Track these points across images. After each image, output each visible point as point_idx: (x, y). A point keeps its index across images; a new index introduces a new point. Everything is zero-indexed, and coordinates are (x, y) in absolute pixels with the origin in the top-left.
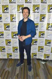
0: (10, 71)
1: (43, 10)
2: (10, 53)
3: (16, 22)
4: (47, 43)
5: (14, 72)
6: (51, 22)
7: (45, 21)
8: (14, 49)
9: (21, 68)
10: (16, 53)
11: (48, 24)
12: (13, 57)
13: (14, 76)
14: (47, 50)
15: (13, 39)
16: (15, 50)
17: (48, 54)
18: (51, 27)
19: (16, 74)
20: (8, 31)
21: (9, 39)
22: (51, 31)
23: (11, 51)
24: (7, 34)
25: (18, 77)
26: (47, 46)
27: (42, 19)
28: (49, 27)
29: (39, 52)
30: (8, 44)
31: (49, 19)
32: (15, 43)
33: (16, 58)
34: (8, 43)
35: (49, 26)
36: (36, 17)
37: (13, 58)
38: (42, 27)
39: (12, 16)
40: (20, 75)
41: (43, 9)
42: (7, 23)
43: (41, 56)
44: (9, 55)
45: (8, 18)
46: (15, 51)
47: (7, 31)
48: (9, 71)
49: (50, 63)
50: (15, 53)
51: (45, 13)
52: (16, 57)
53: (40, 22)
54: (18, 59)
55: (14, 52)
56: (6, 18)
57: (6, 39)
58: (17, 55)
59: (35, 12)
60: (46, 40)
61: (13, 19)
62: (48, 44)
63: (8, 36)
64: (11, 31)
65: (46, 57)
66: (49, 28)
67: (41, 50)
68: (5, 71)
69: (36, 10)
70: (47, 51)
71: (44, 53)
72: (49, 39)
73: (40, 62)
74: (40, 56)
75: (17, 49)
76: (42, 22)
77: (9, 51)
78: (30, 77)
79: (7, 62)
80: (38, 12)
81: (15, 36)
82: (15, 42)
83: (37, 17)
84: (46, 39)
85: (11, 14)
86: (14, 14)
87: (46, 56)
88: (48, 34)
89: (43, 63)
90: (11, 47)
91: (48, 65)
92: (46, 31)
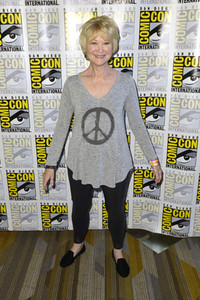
4: (179, 156)
8: (13, 184)
9: (49, 273)
10: (26, 202)
11: (183, 61)
12: (10, 220)
14: (177, 186)
16: (19, 189)
17: (180, 207)
22: (195, 94)
26: (177, 171)
27: (151, 33)
28: (185, 77)
29: (138, 199)
31: (188, 32)
32: (19, 153)
33: (26, 226)
37: (10, 229)
43: (150, 216)
46: (22, 191)
49: (190, 248)
50: (20, 202)
51: (164, 6)
52: (25, 223)
54: (35, 234)
55: (18, 198)
58: (31, 215)
60: (172, 139)
62: (182, 159)
65: (173, 224)
66: (188, 80)
67: (147, 188)
70: (179, 194)
71: (162, 202)
72: (187, 135)
73: (144, 243)
74: (143, 217)
75: (28, 183)
81: (15, 121)
82: (16, 150)
86: (9, 8)
87: (175, 220)
88: (183, 112)
89: (158, 249)
92: (170, 94)
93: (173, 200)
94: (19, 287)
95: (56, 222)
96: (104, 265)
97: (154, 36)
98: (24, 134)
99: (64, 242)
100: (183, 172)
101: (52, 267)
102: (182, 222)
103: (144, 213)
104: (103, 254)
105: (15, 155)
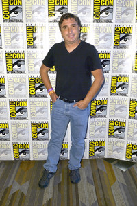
96: (92, 179)
97: (123, 41)
101: (61, 180)
103: (115, 148)
104: (91, 173)
105: (37, 112)
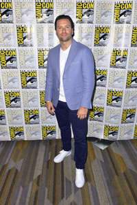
0: (19, 170)
1: (104, 17)
2: (17, 126)
3: (31, 46)
4: (113, 100)
5: (29, 171)
6: (122, 48)
7: (108, 45)
8: (27, 116)
9: (48, 162)
10: (34, 125)
11: (116, 52)
12: (25, 135)
13: (30, 181)
15: (24, 90)
16: (31, 118)
17: (113, 125)
18: (122, 59)
19: (35, 177)
20: (11, 70)
21: (13, 90)
22: (122, 69)
23: (21, 122)
24: (10, 79)
25: (40, 184)
26: (112, 108)
27: (100, 38)
28: (117, 61)
30: (13, 103)
33: (34, 137)
34: (11, 101)
35: (118, 58)
36: (84, 35)
37: (26, 139)
38: (101, 59)
39: (21, 30)
40: (44, 179)
41: (104, 14)
42: (9, 48)
43: (98, 130)
44: (16, 133)
45: (11, 36)
47: (8, 70)
48: (17, 170)
49: (118, 147)
50: (31, 126)
52: (34, 136)
53: (96, 47)
54: (39, 141)
55: (30, 123)
56: (5, 35)
57: (7, 90)
58: (37, 132)
59: (82, 22)
61: (24, 38)
62: (115, 102)
63: (11, 83)
64: (19, 70)
65: (109, 134)
66: (119, 62)
67: (97, 116)
68: (7, 171)
69: (85, 16)
70: (113, 119)
71: (104, 123)
72: (117, 90)
73: (95, 144)
74: (94, 131)
75: (35, 115)
76: (99, 48)
77: (15, 120)
78: (70, 183)
79: (11, 147)
80: (89, 22)
81: (29, 83)
82: (30, 98)
83: (89, 35)
84: (110, 88)
85: (19, 24)
86: (28, 25)
87: (110, 132)
88: (116, 78)
89: (103, 147)
90: (21, 111)
91: (114, 151)
92: (109, 69)
93: (110, 122)
94: (33, 170)
95: (50, 135)
98: (34, 89)
99: (54, 145)
100: (115, 108)
102: (114, 133)
